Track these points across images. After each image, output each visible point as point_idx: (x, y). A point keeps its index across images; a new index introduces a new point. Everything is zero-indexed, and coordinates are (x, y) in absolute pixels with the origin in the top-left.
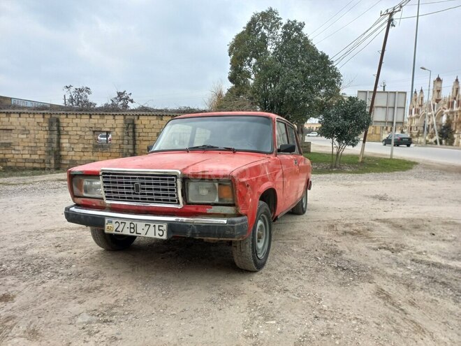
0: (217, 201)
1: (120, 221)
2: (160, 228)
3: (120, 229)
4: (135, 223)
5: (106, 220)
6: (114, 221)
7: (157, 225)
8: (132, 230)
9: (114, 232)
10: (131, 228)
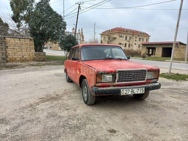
0: (153, 78)
1: (127, 90)
2: (143, 90)
3: (127, 93)
4: (133, 89)
5: (122, 90)
6: (125, 90)
7: (141, 89)
8: (132, 92)
9: (125, 94)
10: (132, 91)
